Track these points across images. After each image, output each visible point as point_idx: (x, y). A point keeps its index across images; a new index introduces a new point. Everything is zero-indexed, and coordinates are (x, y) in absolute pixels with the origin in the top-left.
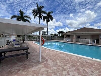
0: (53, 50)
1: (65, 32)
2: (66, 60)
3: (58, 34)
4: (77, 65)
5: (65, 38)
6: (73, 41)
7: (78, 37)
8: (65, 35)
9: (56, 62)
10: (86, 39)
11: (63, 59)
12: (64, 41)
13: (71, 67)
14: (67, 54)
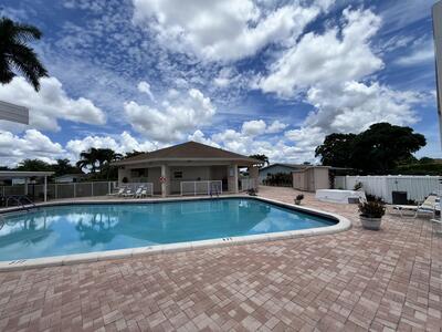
0: (62, 264)
1: (124, 155)
2: (152, 284)
3: (85, 163)
4: (195, 283)
5: (125, 181)
6: (160, 193)
7: (177, 174)
8: (123, 167)
9: (102, 324)
10: (199, 179)
11: (137, 289)
12: (120, 196)
13: (179, 303)
14: (151, 254)
